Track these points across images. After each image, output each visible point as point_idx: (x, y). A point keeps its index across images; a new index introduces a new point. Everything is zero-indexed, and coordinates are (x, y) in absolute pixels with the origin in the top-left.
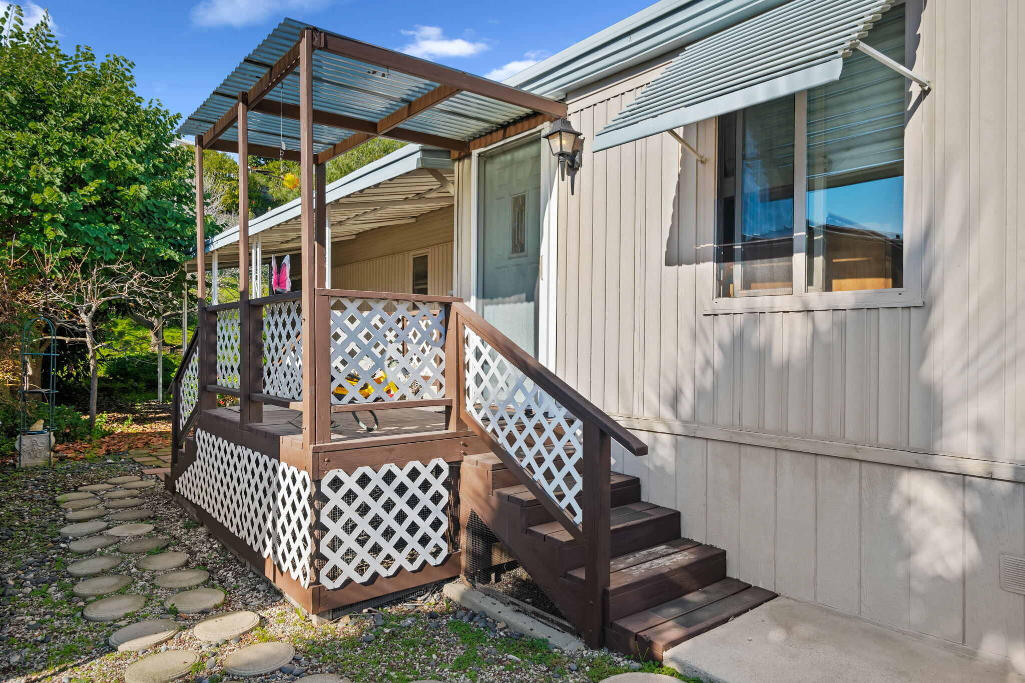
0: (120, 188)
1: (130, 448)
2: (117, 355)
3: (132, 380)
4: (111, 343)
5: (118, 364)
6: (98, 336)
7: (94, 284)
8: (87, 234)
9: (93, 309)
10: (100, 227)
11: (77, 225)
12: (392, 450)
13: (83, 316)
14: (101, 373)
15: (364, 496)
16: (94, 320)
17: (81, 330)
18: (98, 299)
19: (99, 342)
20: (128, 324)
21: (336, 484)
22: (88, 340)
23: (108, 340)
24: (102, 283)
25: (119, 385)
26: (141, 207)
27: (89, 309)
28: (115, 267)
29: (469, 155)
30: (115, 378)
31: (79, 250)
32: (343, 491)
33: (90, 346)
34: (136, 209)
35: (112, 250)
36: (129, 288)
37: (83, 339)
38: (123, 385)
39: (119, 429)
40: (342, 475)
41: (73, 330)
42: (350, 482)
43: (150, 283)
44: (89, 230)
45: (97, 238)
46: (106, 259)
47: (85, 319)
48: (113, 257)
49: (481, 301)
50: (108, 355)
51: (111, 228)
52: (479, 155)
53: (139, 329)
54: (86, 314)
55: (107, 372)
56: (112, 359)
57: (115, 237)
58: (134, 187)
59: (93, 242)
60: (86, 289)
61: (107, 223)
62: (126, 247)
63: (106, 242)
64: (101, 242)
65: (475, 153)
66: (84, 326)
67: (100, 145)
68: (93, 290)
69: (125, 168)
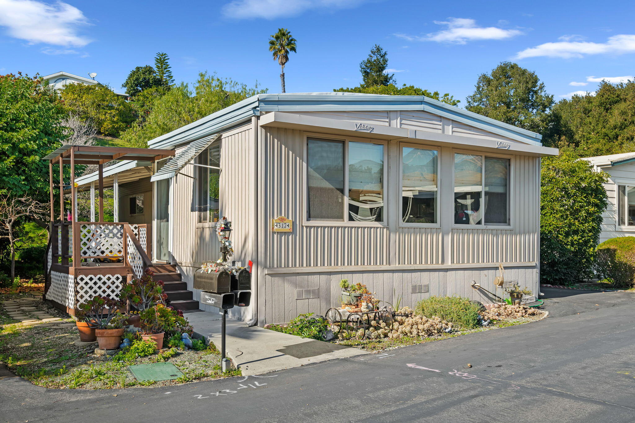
0: (25, 157)
1: (30, 291)
2: (25, 246)
3: (35, 262)
4: (22, 239)
5: (26, 252)
6: (15, 235)
7: (12, 208)
8: (9, 182)
9: (13, 221)
10: (15, 178)
11: (4, 178)
12: (101, 271)
13: (7, 225)
14: (16, 258)
15: (91, 283)
16: (13, 227)
17: (7, 232)
18: (14, 215)
19: (15, 238)
20: (33, 226)
21: (82, 279)
22: (10, 237)
23: (20, 237)
24: (17, 207)
25: (27, 265)
26: (36, 166)
27: (10, 221)
28: (23, 199)
29: (154, 162)
30: (25, 261)
31: (5, 191)
32: (84, 281)
33: (11, 240)
34: (33, 167)
35: (22, 190)
36: (29, 209)
37: (7, 236)
38: (29, 265)
39: (25, 285)
40: (84, 277)
41: (3, 232)
42: (86, 279)
43: (40, 207)
44: (10, 180)
45: (14, 184)
46: (19, 194)
47: (9, 226)
48: (21, 193)
49: (159, 221)
50: (20, 246)
51: (21, 178)
52: (158, 162)
53: (40, 229)
54: (9, 223)
55: (19, 258)
56: (23, 249)
57: (23, 182)
58: (32, 157)
59: (12, 186)
60: (9, 210)
61: (19, 175)
62: (28, 187)
63: (18, 186)
64: (16, 185)
65: (156, 161)
66: (8, 230)
67: (16, 136)
68: (12, 211)
69: (27, 147)
